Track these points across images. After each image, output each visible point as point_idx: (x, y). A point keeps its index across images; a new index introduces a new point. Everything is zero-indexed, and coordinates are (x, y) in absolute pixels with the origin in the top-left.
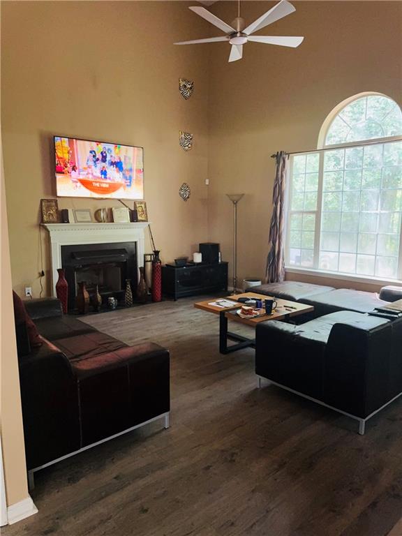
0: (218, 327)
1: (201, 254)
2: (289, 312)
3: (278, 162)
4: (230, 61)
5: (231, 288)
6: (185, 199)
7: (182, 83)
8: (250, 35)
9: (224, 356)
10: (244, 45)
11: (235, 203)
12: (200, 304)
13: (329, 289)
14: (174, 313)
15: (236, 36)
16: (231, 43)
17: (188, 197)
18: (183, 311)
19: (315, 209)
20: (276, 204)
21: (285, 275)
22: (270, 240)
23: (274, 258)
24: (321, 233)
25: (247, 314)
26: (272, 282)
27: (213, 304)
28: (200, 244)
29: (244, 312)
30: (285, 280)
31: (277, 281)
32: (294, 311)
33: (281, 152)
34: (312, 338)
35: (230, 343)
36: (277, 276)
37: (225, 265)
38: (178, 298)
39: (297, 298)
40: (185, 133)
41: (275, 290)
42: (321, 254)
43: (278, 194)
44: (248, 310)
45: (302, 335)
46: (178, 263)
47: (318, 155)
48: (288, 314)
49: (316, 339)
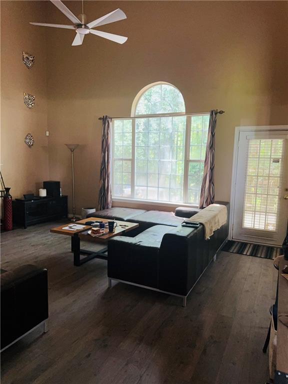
0: (70, 245)
1: (45, 190)
2: (124, 229)
3: (104, 124)
4: (72, 45)
5: (70, 216)
6: (30, 146)
7: (25, 56)
8: (91, 29)
9: (78, 268)
10: (85, 35)
11: (72, 151)
12: (55, 229)
13: (143, 211)
14: (26, 238)
15: (82, 27)
16: (76, 31)
17: (32, 145)
18: (34, 236)
19: (131, 158)
20: (105, 153)
21: (112, 204)
22: (101, 179)
23: (104, 191)
24: (135, 174)
25: (97, 233)
26: (104, 209)
27: (66, 228)
28: (44, 182)
29: (94, 232)
30: (112, 207)
31: (107, 208)
32: (127, 228)
33: (106, 116)
34: (149, 246)
35: (82, 257)
36: (108, 204)
37: (65, 198)
38: (28, 226)
39: (125, 219)
40: (29, 95)
41: (109, 215)
42: (136, 188)
43: (105, 146)
44: (97, 230)
45: (142, 244)
46: (26, 197)
47: (131, 120)
48: (124, 231)
49: (152, 246)
